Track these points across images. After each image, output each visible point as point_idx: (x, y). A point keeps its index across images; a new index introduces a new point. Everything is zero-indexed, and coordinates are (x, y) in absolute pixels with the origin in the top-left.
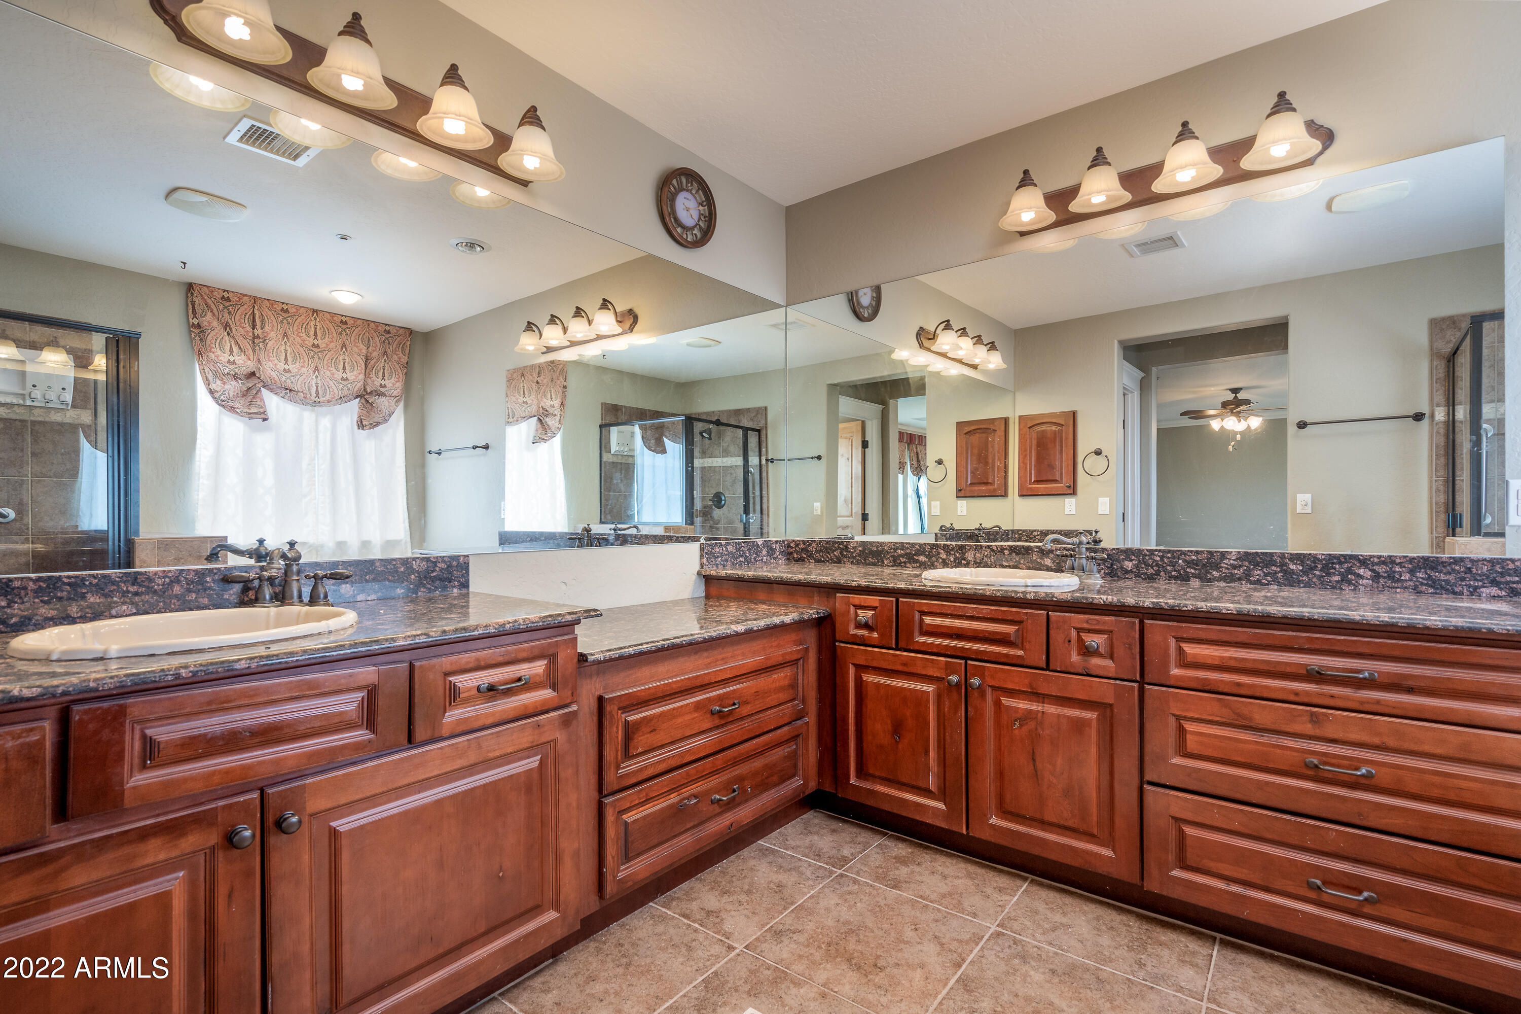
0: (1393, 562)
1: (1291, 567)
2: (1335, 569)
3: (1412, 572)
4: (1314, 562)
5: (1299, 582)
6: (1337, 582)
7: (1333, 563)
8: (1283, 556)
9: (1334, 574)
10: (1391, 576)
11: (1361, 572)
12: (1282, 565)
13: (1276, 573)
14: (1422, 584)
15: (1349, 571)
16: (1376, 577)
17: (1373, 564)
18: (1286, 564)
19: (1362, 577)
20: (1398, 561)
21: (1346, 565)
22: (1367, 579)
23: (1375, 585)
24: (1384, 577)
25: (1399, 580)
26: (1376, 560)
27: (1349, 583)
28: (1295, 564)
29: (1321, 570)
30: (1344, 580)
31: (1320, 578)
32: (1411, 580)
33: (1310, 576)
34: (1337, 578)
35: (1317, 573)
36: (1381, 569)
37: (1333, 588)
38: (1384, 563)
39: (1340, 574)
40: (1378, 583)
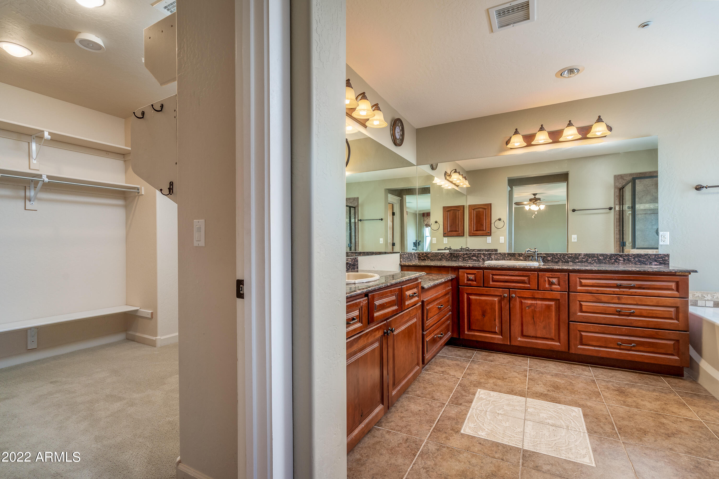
0: (629, 256)
1: (600, 258)
2: (613, 258)
3: (634, 258)
4: (607, 256)
5: (602, 262)
6: (613, 262)
7: (612, 256)
8: (597, 254)
9: (612, 260)
10: (628, 260)
11: (620, 259)
12: (597, 257)
13: (596, 260)
14: (637, 262)
15: (617, 259)
16: (624, 260)
17: (624, 256)
18: (599, 257)
19: (620, 260)
20: (630, 255)
21: (616, 257)
22: (622, 261)
23: (624, 263)
24: (627, 260)
25: (631, 261)
26: (624, 255)
27: (617, 262)
28: (601, 257)
29: (609, 259)
30: (615, 261)
31: (608, 261)
32: (634, 261)
33: (606, 260)
34: (613, 261)
35: (608, 259)
36: (626, 258)
37: (612, 264)
38: (626, 256)
39: (614, 259)
40: (625, 262)
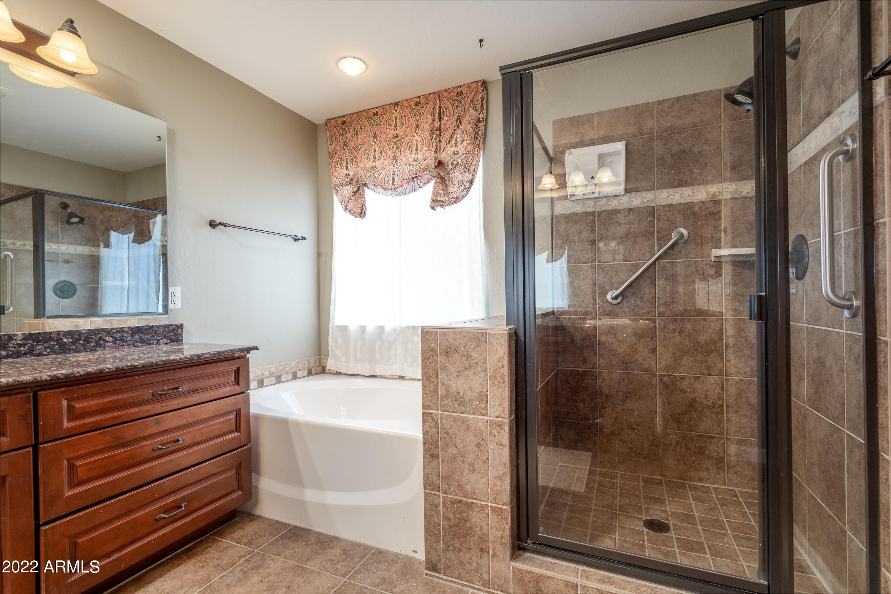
0: (123, 331)
1: (64, 340)
2: (92, 338)
3: (132, 335)
4: (79, 335)
5: (70, 350)
6: (94, 346)
7: (91, 335)
8: (58, 333)
9: (92, 342)
10: (122, 340)
11: (107, 338)
12: (58, 340)
13: (54, 345)
14: (137, 342)
15: (101, 339)
16: (115, 340)
17: (114, 333)
18: (61, 339)
19: (107, 341)
20: (126, 330)
21: (98, 336)
22: (110, 342)
23: (114, 345)
24: (119, 340)
25: (126, 341)
26: (115, 331)
27: (100, 346)
28: (68, 338)
29: (84, 341)
30: (98, 345)
31: (83, 345)
32: (131, 340)
33: (77, 345)
34: (93, 344)
35: (81, 342)
36: (117, 336)
37: (91, 350)
38: (119, 332)
39: (96, 341)
40: (116, 344)
